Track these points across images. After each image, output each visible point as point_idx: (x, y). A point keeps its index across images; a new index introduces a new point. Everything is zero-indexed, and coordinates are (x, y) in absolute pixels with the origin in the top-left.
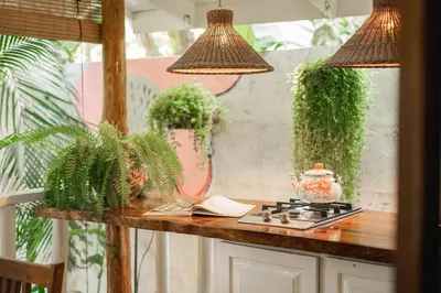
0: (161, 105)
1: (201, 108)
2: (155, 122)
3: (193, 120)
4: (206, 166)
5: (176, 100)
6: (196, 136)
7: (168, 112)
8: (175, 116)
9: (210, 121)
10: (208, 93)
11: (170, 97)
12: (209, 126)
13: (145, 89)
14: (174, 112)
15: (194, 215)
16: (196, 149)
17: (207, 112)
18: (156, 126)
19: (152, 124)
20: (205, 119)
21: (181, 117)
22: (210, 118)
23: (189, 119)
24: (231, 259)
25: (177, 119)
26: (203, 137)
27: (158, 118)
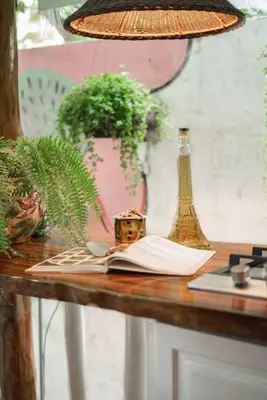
0: (74, 104)
1: (130, 105)
2: (67, 128)
3: (119, 123)
4: (139, 189)
5: (95, 94)
6: (124, 146)
7: (83, 112)
8: (93, 117)
9: (144, 126)
10: (140, 85)
11: (87, 92)
12: (142, 133)
13: (57, 87)
14: (92, 112)
15: (111, 272)
16: (124, 165)
17: (139, 111)
18: (67, 133)
19: (63, 131)
20: (136, 122)
21: (101, 120)
22: (144, 120)
23: (114, 121)
24: (175, 354)
25: (96, 122)
26: (135, 147)
27: (70, 123)
